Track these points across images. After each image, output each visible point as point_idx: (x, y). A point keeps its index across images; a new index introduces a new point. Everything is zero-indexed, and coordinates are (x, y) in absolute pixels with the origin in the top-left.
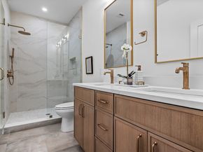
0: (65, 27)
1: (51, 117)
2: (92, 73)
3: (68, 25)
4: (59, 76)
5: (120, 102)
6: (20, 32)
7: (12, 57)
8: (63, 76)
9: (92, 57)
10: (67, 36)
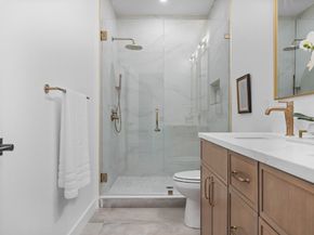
0: (202, 22)
1: (170, 193)
2: (250, 111)
3: (207, 16)
4: (192, 117)
5: (270, 184)
6: (128, 47)
7: (119, 88)
8: (199, 117)
9: (248, 76)
10: (206, 39)
